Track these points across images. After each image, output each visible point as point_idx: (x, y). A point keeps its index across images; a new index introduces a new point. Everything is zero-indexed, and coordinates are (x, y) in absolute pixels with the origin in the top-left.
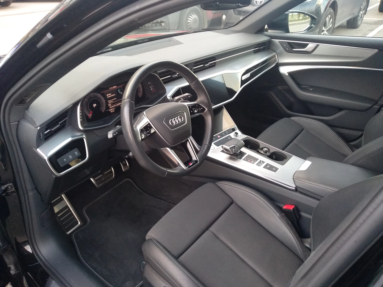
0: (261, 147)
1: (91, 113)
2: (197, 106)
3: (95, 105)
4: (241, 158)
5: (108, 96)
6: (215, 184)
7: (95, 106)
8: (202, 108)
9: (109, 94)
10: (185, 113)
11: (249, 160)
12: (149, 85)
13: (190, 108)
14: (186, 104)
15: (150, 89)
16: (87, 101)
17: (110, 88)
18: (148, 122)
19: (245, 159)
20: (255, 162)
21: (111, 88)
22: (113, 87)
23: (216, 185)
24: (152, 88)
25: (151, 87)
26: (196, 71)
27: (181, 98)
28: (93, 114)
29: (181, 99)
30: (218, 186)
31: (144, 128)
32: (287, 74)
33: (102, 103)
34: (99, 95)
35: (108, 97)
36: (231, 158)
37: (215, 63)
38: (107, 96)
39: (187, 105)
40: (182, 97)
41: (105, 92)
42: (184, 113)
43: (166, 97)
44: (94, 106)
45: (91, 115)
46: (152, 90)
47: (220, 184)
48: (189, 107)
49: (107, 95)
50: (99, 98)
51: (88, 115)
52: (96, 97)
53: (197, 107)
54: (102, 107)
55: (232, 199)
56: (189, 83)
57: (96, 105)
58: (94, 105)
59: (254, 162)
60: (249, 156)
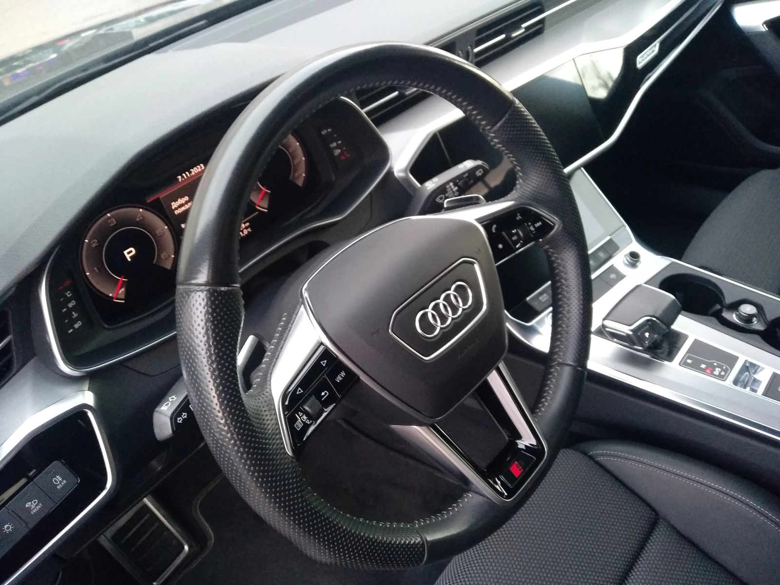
0: (729, 299)
1: (120, 284)
2: (519, 217)
3: (129, 253)
4: (670, 356)
5: (176, 209)
6: (585, 454)
7: (131, 257)
8: (538, 224)
9: (181, 201)
10: (477, 267)
11: (703, 366)
12: (326, 141)
13: (494, 231)
14: (471, 215)
15: (331, 151)
16: (94, 246)
17: (179, 177)
18: (322, 344)
19: (689, 361)
20: (726, 371)
21: (183, 177)
22: (190, 173)
23: (591, 458)
24: (338, 147)
25: (335, 144)
26: (483, 61)
27: (448, 183)
28: (129, 287)
29: (448, 187)
30: (598, 463)
31: (304, 383)
32: (764, 29)
33: (158, 239)
34: (141, 210)
35: (176, 212)
36: (631, 360)
37: (542, 21)
38: (173, 208)
39: (480, 220)
40: (451, 181)
41: (162, 195)
42: (473, 263)
43: (390, 173)
44: (128, 257)
45: (123, 289)
46: (340, 154)
47: (602, 455)
48: (487, 228)
49: (174, 205)
50: (142, 223)
51: (111, 295)
52: (131, 221)
53: (519, 225)
54: (160, 251)
55: (653, 509)
56: (460, 107)
57: (134, 252)
58: (125, 252)
59: (723, 373)
60: (699, 347)
